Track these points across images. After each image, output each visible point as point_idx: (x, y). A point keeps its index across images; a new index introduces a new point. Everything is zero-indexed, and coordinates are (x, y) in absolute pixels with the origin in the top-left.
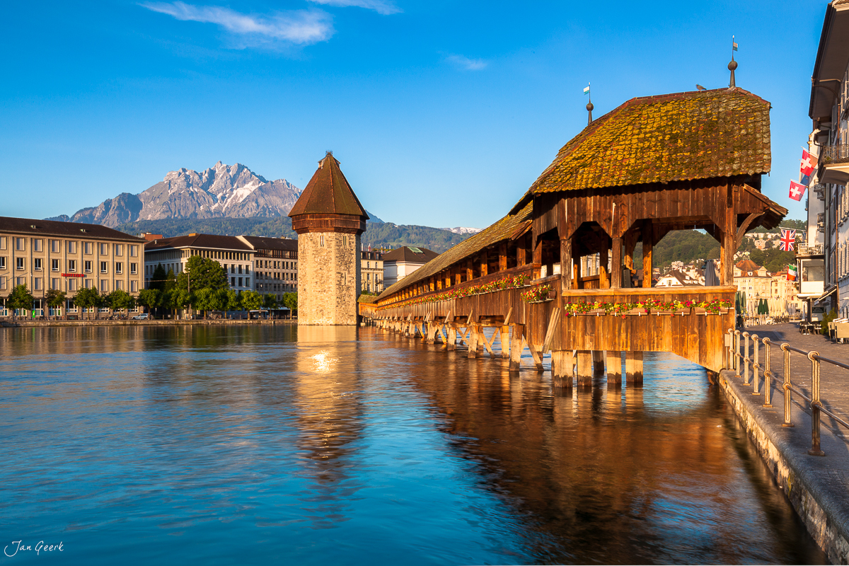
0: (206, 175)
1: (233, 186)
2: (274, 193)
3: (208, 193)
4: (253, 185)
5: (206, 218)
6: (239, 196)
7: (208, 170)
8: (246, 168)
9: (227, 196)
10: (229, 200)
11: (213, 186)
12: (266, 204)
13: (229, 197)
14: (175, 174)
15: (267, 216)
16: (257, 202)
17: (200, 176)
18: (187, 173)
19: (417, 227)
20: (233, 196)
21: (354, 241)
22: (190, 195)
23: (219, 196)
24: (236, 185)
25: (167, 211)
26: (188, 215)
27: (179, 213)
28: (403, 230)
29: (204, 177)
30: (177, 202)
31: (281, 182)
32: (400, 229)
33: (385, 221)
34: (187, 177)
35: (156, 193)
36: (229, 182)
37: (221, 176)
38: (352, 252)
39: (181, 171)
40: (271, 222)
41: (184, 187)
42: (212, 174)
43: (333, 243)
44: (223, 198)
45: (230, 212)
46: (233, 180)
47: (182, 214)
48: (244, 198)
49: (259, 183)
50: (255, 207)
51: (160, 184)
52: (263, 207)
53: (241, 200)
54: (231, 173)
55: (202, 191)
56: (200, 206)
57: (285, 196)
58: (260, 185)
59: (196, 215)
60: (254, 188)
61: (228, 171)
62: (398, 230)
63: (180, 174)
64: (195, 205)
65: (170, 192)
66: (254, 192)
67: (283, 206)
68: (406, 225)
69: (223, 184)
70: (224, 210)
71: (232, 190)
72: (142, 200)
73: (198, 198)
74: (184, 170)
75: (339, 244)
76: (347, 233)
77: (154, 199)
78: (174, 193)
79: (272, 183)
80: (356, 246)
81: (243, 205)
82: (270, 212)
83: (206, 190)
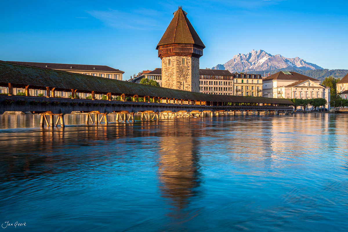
0: (248, 55)
1: (258, 59)
2: (275, 60)
3: (249, 62)
4: (266, 57)
5: (248, 71)
6: (260, 62)
7: (249, 53)
8: (264, 51)
9: (256, 63)
10: (257, 64)
11: (251, 59)
12: (271, 65)
13: (257, 63)
14: (237, 56)
15: (272, 70)
16: (267, 64)
17: (246, 56)
18: (241, 55)
19: (340, 70)
20: (258, 63)
21: (190, 61)
22: (242, 63)
23: (253, 63)
24: (259, 58)
25: (233, 70)
26: (241, 71)
27: (238, 70)
28: (333, 72)
29: (247, 56)
30: (237, 66)
31: (278, 55)
32: (331, 72)
33: (324, 68)
34: (241, 57)
35: (229, 63)
36: (257, 57)
37: (254, 55)
38: (189, 68)
39: (239, 55)
40: (272, 72)
41: (240, 61)
42: (250, 55)
43: (175, 63)
44: (254, 64)
45: (257, 69)
46: (258, 56)
47: (239, 71)
48: (262, 63)
49: (269, 56)
50: (267, 66)
51: (231, 60)
52: (270, 66)
53: (261, 64)
54: (257, 54)
55: (246, 61)
56: (245, 67)
57: (279, 61)
58: (269, 57)
59: (244, 71)
60: (266, 59)
61: (257, 53)
62: (330, 72)
63: (238, 56)
64: (244, 67)
65: (235, 63)
66: (267, 61)
67: (278, 65)
68: (334, 69)
69: (254, 58)
70: (254, 68)
71: (258, 60)
72: (225, 67)
73: (245, 64)
74: (240, 54)
75: (179, 63)
76: (185, 56)
77: (229, 66)
78: (236, 63)
79: (274, 56)
80: (192, 64)
81: (262, 66)
82: (273, 68)
83: (248, 61)
